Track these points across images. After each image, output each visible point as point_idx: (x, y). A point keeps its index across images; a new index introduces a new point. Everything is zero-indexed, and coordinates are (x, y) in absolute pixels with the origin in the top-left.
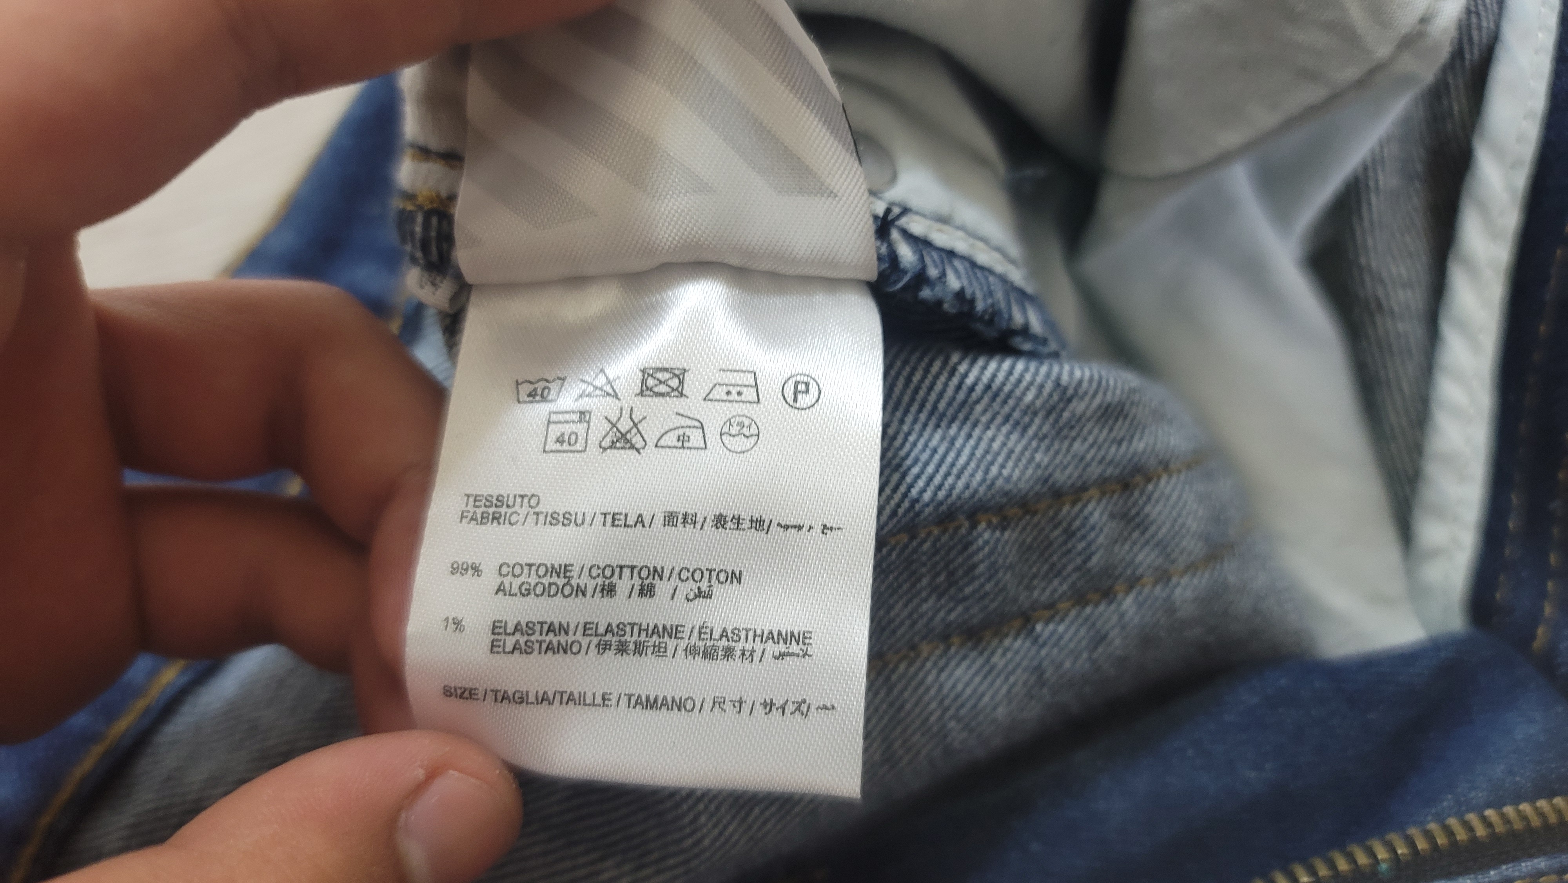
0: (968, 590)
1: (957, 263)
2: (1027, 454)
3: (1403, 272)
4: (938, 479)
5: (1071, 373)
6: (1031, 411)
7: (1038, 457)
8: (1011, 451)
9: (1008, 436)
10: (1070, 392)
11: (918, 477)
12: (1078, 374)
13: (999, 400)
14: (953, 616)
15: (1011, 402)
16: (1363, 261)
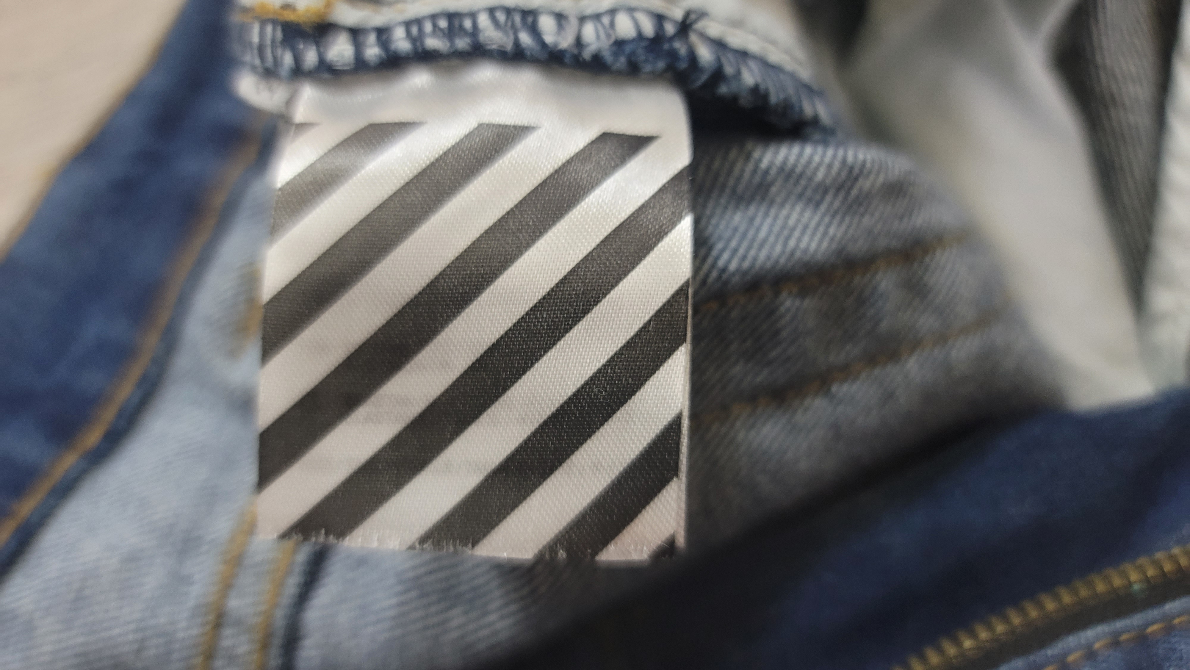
0: (773, 354)
1: (752, 64)
2: (821, 229)
3: (1133, 69)
4: (741, 251)
5: (855, 156)
6: (823, 189)
7: (832, 231)
8: (806, 227)
9: (802, 214)
10: (856, 171)
11: (723, 250)
12: (861, 157)
13: (792, 181)
14: (759, 379)
15: (803, 182)
16: (1098, 58)
